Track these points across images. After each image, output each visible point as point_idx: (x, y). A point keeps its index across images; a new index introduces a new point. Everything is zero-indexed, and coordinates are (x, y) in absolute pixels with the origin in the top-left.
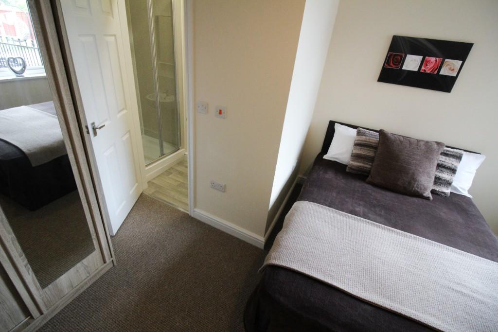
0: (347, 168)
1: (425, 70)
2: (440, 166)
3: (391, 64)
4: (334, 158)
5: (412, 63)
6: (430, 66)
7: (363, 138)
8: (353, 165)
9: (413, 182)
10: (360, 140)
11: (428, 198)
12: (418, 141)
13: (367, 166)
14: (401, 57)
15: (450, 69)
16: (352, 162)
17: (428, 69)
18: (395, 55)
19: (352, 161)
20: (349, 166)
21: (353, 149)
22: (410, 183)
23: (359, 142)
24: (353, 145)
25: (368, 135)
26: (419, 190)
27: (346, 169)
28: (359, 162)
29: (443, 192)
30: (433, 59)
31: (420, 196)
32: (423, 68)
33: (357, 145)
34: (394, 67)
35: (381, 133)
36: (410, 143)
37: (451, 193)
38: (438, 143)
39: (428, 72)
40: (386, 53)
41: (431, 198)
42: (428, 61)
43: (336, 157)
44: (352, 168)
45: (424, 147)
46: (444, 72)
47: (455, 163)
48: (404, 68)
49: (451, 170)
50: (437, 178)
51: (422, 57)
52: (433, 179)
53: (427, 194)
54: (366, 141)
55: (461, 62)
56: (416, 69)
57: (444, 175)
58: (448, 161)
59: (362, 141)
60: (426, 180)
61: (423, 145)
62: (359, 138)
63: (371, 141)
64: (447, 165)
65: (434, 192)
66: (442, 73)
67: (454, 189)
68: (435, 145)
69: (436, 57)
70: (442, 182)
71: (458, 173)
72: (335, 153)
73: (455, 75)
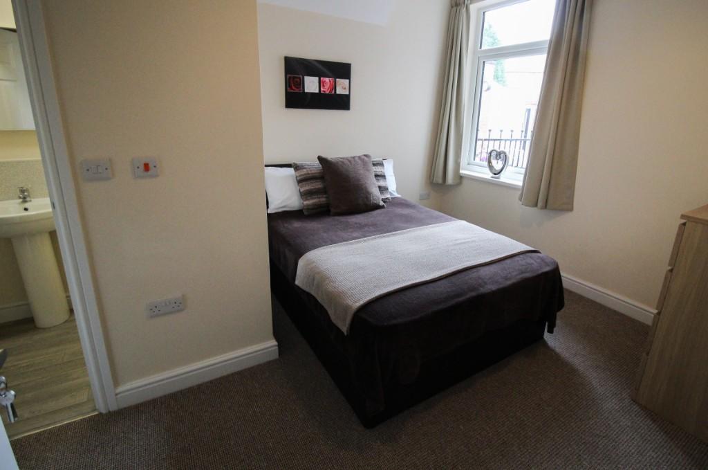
0: (304, 211)
1: (324, 91)
2: (377, 176)
3: (294, 88)
4: (281, 208)
5: (311, 85)
6: (327, 86)
7: (304, 171)
8: (309, 205)
9: (369, 196)
10: (302, 175)
11: (383, 207)
12: (354, 158)
13: (323, 200)
14: (300, 79)
16: (305, 203)
17: (326, 90)
18: (294, 78)
19: (305, 201)
21: (298, 188)
22: (367, 198)
23: (302, 177)
24: (296, 183)
26: (375, 202)
28: (312, 199)
29: (387, 198)
30: (327, 80)
31: (377, 207)
32: (322, 89)
33: (300, 181)
34: (297, 91)
35: (320, 158)
37: (392, 198)
38: (365, 155)
39: (327, 93)
40: (284, 77)
41: (385, 206)
42: (324, 82)
43: (283, 205)
44: (309, 208)
45: (360, 162)
46: (339, 91)
47: (382, 170)
48: (306, 91)
49: (383, 177)
50: (380, 187)
51: (317, 78)
52: (378, 189)
53: (382, 203)
54: (309, 174)
55: (348, 81)
56: (317, 91)
57: (382, 183)
58: (378, 170)
59: (305, 174)
60: (375, 191)
61: (358, 161)
62: (299, 173)
63: (313, 172)
64: (379, 173)
65: (384, 201)
66: (338, 92)
67: (391, 194)
68: (365, 158)
69: (329, 77)
70: (383, 189)
71: (387, 177)
72: (280, 201)
73: (348, 93)
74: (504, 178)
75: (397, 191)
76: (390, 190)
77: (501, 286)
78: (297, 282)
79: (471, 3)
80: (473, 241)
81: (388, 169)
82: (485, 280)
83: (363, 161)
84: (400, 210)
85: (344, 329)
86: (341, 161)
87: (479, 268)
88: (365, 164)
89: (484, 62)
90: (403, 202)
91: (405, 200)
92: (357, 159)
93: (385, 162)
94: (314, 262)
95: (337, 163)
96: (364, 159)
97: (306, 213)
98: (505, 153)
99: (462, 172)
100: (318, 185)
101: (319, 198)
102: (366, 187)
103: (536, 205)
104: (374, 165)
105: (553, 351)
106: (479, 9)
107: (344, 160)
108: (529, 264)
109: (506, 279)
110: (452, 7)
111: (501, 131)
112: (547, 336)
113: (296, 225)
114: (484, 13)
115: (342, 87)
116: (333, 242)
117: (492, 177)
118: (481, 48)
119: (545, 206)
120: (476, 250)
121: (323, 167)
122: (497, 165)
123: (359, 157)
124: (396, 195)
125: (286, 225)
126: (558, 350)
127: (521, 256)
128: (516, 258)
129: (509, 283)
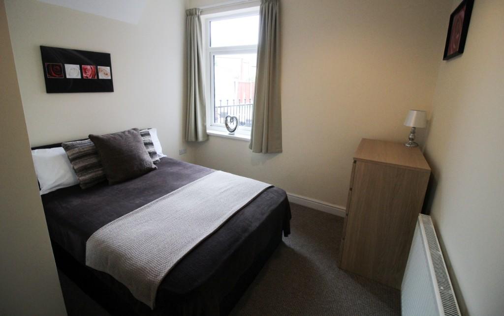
0: (81, 186)
1: (87, 77)
2: (146, 144)
3: (53, 74)
4: (55, 187)
5: (73, 71)
6: (89, 73)
7: (76, 150)
8: (86, 180)
9: (143, 163)
10: (74, 154)
11: (155, 168)
12: (124, 132)
13: (99, 172)
14: (60, 66)
15: (104, 74)
16: (81, 178)
17: (88, 75)
18: (53, 65)
19: (81, 176)
20: (81, 183)
21: (72, 166)
22: (141, 165)
23: (75, 155)
24: (69, 162)
25: (79, 146)
26: (148, 166)
27: (81, 188)
28: (87, 174)
29: (156, 161)
30: (89, 67)
32: (84, 75)
33: (73, 160)
34: (57, 77)
35: (91, 137)
36: (121, 136)
37: (160, 159)
38: (134, 129)
39: (90, 78)
40: (42, 64)
41: (157, 167)
42: (85, 69)
43: (57, 184)
44: (86, 183)
45: (130, 135)
46: (102, 76)
47: (149, 139)
48: (68, 77)
49: (151, 144)
50: (150, 153)
51: (78, 66)
52: (149, 155)
53: (154, 166)
54: (81, 152)
55: (109, 68)
56: (79, 77)
57: (151, 149)
58: (146, 139)
59: (77, 153)
60: (147, 157)
61: (128, 134)
62: (71, 152)
63: (86, 149)
64: (148, 141)
65: (155, 163)
66: (100, 77)
67: (159, 156)
68: (135, 132)
69: (90, 65)
70: (153, 154)
71: (154, 144)
72: (52, 182)
73: (110, 78)
74: (238, 134)
75: (164, 152)
76: (157, 153)
77: (261, 221)
78: (88, 264)
79: (201, 14)
80: (232, 188)
81: (154, 137)
82: (250, 220)
83: (133, 134)
84: (169, 169)
85: (151, 304)
86: (112, 137)
87: (243, 210)
88: (135, 137)
89: (214, 56)
90: (169, 161)
91: (171, 159)
92: (127, 133)
93: (151, 132)
94: (104, 242)
95: (109, 139)
96: (133, 132)
97: (83, 188)
98: (236, 118)
99: (208, 131)
100: (93, 160)
101: (96, 171)
102: (139, 156)
103: (261, 151)
104: (142, 135)
105: (289, 248)
106: (207, 19)
107: (116, 136)
108: (272, 198)
109: (263, 214)
110: (187, 16)
111: (228, 100)
112: (284, 239)
113: (76, 202)
114: (210, 22)
115: (103, 73)
116: (119, 214)
117: (230, 134)
118: (210, 46)
119: (267, 151)
120: (236, 195)
121: (94, 143)
122: (232, 126)
123: (129, 131)
124: (163, 156)
125: (64, 205)
126: (292, 247)
127: (265, 193)
128: (263, 195)
129: (265, 217)
